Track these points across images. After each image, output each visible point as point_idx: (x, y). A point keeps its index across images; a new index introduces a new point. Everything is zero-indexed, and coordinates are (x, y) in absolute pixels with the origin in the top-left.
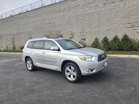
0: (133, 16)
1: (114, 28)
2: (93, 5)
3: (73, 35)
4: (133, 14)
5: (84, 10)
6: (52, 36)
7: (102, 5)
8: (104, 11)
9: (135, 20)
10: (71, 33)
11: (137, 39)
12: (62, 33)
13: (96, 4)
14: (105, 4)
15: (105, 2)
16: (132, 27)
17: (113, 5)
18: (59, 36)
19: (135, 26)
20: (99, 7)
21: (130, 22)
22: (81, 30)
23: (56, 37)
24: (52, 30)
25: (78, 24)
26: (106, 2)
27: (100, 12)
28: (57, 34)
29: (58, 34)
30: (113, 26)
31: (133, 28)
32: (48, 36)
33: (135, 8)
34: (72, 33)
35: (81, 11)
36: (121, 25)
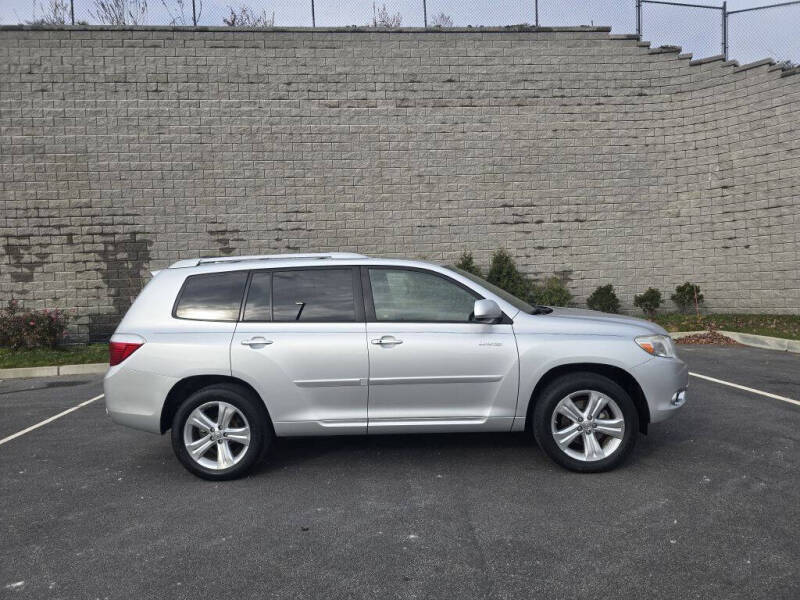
0: (516, 177)
1: (449, 221)
2: (342, 97)
3: (232, 244)
4: (516, 168)
5: (294, 111)
6: (56, 240)
7: (392, 107)
8: (400, 137)
9: (527, 193)
10: (211, 233)
11: (536, 274)
12: (145, 224)
13: (362, 94)
14: (402, 103)
15: (400, 95)
16: (516, 223)
17: (439, 115)
18: (113, 243)
19: (527, 219)
20: (378, 113)
21: (507, 201)
22: (282, 217)
23: (87, 248)
24: (52, 203)
25: (259, 182)
26: (408, 95)
27: (382, 137)
28: (97, 229)
29: (108, 229)
30: (446, 213)
31: (520, 227)
32: (12, 241)
33: (523, 143)
34: (223, 232)
35: (280, 115)
36: (476, 211)
